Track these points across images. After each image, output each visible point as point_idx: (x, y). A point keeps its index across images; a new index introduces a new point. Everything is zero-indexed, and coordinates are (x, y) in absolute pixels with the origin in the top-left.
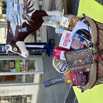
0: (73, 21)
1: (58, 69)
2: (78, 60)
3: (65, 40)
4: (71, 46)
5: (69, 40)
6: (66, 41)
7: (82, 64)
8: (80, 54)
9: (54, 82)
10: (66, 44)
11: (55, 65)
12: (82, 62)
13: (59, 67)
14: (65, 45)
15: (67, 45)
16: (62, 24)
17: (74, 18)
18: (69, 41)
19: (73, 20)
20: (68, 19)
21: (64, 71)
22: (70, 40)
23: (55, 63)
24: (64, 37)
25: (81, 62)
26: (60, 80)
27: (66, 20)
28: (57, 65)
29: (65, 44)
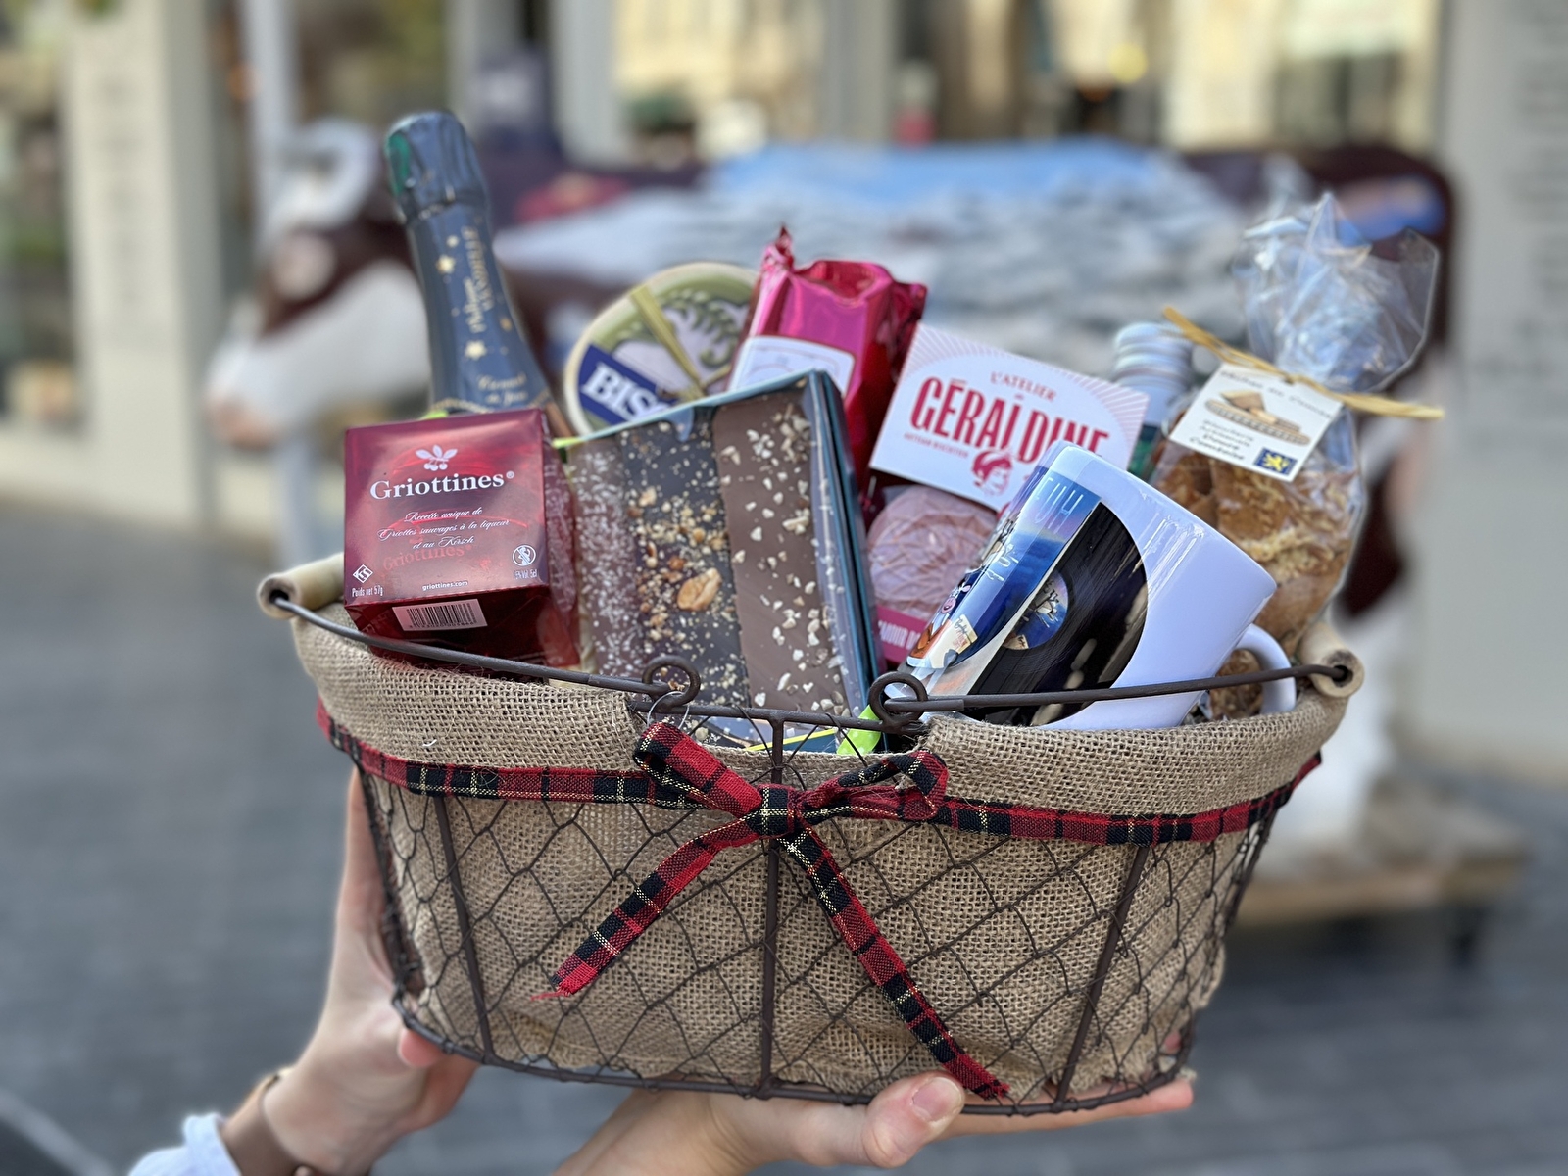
0: (1276, 527)
1: (626, 325)
2: (712, 560)
3: (999, 405)
4: (910, 493)
5: (1005, 463)
6: (980, 422)
7: (648, 615)
8: (801, 592)
9: (446, 264)
10: (951, 423)
11: (681, 288)
12: (687, 612)
13: (648, 334)
14: (933, 403)
15: (929, 435)
16: (1233, 376)
17: (1313, 551)
18: (982, 468)
19: (1288, 535)
20: (1301, 454)
21: (588, 403)
22: (997, 476)
23: (697, 286)
24: (1040, 391)
25: (685, 601)
26: (475, 350)
27: (1283, 429)
28: (673, 316)
29: (947, 409)
